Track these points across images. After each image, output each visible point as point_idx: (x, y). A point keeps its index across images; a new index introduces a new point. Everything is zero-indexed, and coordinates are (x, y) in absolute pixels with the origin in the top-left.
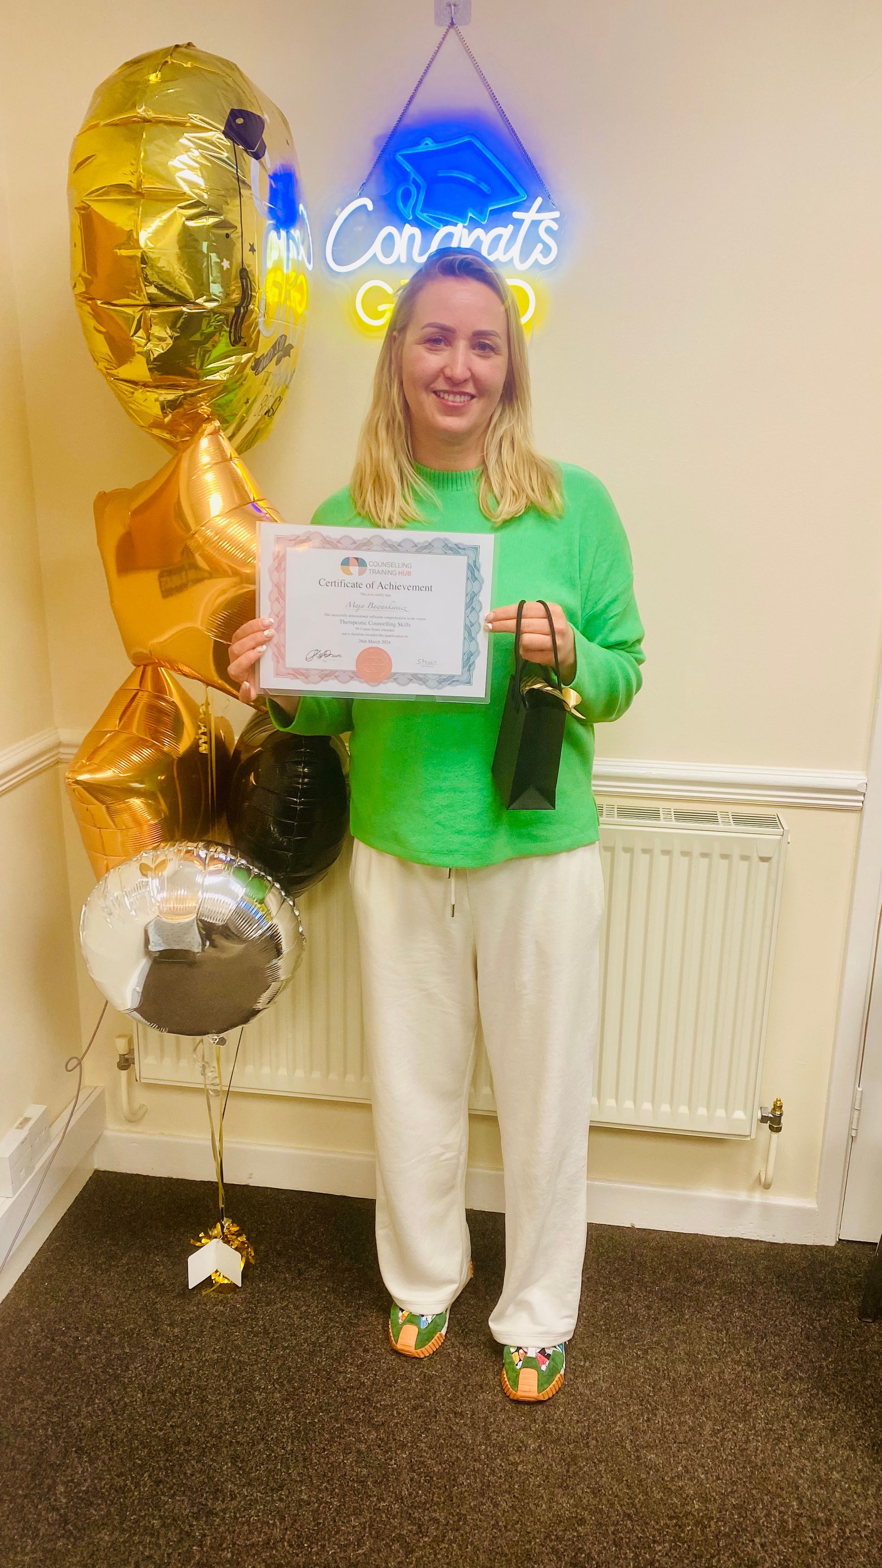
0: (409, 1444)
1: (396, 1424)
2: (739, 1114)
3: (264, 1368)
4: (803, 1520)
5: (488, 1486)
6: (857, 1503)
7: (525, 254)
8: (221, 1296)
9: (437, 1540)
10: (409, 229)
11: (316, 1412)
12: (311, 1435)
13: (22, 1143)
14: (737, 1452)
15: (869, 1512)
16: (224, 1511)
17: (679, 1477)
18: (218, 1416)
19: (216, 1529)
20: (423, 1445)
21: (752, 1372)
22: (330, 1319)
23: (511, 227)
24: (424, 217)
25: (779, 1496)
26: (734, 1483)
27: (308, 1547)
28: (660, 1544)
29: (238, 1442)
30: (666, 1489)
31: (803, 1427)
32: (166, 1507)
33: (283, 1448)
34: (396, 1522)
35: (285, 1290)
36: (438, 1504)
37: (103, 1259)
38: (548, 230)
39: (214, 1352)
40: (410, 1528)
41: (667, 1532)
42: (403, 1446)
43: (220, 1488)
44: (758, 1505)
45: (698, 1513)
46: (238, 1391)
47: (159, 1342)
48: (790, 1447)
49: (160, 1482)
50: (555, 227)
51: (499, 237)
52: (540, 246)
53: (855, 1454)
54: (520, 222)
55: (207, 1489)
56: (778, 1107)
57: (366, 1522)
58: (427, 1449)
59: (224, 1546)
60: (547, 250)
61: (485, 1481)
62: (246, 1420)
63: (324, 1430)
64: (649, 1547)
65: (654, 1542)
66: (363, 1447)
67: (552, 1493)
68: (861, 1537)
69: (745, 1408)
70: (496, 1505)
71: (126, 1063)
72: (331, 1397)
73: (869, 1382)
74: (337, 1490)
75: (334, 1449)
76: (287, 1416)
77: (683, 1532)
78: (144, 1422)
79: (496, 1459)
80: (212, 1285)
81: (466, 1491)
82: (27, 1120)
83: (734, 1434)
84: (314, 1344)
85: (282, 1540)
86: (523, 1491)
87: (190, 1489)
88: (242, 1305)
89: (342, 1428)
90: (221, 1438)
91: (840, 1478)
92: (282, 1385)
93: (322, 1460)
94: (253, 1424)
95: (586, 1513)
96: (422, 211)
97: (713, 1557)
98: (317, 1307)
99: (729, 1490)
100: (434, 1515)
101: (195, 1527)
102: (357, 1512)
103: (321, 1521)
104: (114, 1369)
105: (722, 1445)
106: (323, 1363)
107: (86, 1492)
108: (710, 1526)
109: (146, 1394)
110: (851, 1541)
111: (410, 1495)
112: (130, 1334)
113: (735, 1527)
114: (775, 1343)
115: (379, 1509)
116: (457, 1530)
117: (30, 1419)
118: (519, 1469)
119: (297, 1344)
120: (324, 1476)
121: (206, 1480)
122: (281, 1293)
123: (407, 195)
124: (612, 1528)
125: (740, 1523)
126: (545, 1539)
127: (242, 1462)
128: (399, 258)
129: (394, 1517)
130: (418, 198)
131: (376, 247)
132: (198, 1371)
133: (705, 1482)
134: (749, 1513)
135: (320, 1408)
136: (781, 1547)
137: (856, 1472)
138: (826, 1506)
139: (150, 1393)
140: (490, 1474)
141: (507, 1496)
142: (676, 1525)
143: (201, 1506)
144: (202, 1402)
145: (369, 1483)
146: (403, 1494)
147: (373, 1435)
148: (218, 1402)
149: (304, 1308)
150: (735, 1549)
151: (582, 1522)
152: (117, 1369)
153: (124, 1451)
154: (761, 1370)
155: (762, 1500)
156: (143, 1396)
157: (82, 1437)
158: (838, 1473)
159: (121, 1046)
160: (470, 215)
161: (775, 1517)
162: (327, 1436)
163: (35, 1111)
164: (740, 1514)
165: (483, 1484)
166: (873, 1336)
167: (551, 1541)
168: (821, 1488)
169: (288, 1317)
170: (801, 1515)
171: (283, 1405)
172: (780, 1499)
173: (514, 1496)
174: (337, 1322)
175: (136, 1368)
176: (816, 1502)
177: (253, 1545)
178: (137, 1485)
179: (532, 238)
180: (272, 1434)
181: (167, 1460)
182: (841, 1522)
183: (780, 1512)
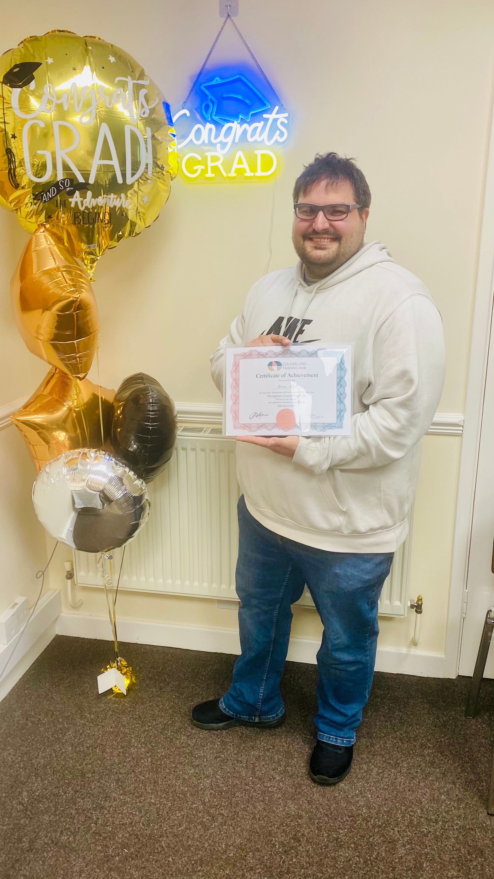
0: (211, 776)
1: (205, 766)
2: (397, 603)
3: (137, 736)
4: (422, 820)
5: (252, 798)
6: (453, 811)
7: (270, 136)
8: (117, 700)
9: (221, 824)
10: (209, 125)
11: (163, 758)
12: (159, 770)
13: (13, 615)
14: (389, 784)
15: (459, 816)
16: (110, 807)
17: (357, 796)
18: (111, 759)
19: (105, 816)
20: (219, 776)
21: (402, 743)
22: (175, 712)
23: (262, 123)
24: (216, 118)
25: (411, 807)
26: (386, 800)
27: (153, 826)
28: (342, 830)
29: (120, 773)
30: (348, 802)
31: (427, 772)
32: (80, 804)
33: (144, 776)
34: (200, 815)
35: (152, 697)
36: (224, 806)
37: (56, 680)
38: (282, 123)
39: (111, 728)
40: (208, 818)
41: (347, 824)
42: (207, 777)
43: (108, 795)
44: (398, 811)
45: (365, 815)
46: (122, 747)
47: (83, 722)
48: (419, 782)
49: (77, 791)
50: (286, 121)
51: (256, 128)
52: (278, 132)
53: (455, 786)
54: (266, 120)
55: (102, 796)
56: (420, 599)
57: (185, 814)
58: (220, 778)
59: (108, 824)
60: (282, 134)
61: (251, 795)
62: (125, 762)
63: (166, 768)
64: (337, 831)
65: (339, 828)
66: (186, 777)
67: (286, 802)
68: (454, 829)
69: (396, 762)
70: (255, 808)
71: (70, 576)
72: (171, 751)
73: (467, 750)
74: (170, 798)
75: (171, 777)
76: (147, 761)
77: (355, 823)
78: (71, 761)
79: (257, 784)
80: (113, 693)
81: (239, 800)
82: (16, 604)
83: (389, 775)
84: (165, 724)
85: (139, 822)
86: (270, 801)
87: (93, 795)
88: (128, 704)
89: (176, 767)
90: (111, 771)
91: (445, 798)
92: (146, 745)
93: (164, 783)
94: (129, 764)
95: (304, 813)
96: (215, 115)
97: (371, 837)
98: (168, 706)
99: (383, 803)
100: (221, 812)
101: (94, 815)
102: (180, 810)
103: (161, 813)
104: (58, 735)
105: (382, 780)
106: (169, 734)
107: (38, 796)
108: (371, 821)
109: (74, 748)
110: (448, 831)
111: (209, 801)
112: (67, 718)
113: (384, 822)
114: (417, 729)
115: (192, 808)
116: (233, 820)
117: (12, 759)
118: (270, 789)
119: (156, 724)
120: (164, 791)
121: (102, 791)
122: (150, 698)
123: (207, 107)
124: (317, 821)
125: (388, 821)
126: (280, 825)
127: (121, 782)
128: (204, 141)
129: (200, 812)
130: (213, 108)
131: (192, 136)
132: (102, 737)
133: (370, 799)
134: (393, 815)
135: (165, 757)
136: (408, 833)
137: (455, 796)
138: (436, 813)
139: (76, 747)
140: (253, 792)
141: (262, 803)
142: (352, 820)
143: (98, 804)
144: (103, 752)
145: (188, 795)
146: (206, 801)
147: (193, 771)
148: (112, 753)
149: (161, 706)
150: (383, 833)
151: (301, 817)
152: (60, 735)
153: (60, 776)
154: (407, 742)
155: (401, 809)
156: (72, 749)
157: (38, 768)
158: (444, 796)
159: (67, 566)
160: (241, 117)
161: (407, 817)
162: (168, 771)
163: (20, 600)
164: (388, 816)
165: (249, 797)
166: (472, 726)
167: (283, 826)
168: (434, 804)
169: (152, 710)
170: (421, 817)
171: (146, 755)
172: (411, 809)
173: (265, 803)
174: (179, 714)
175: (69, 735)
176: (431, 811)
177: (123, 824)
178: (65, 793)
179: (274, 128)
180: (139, 769)
181: (82, 781)
182: (443, 821)
183: (410, 815)
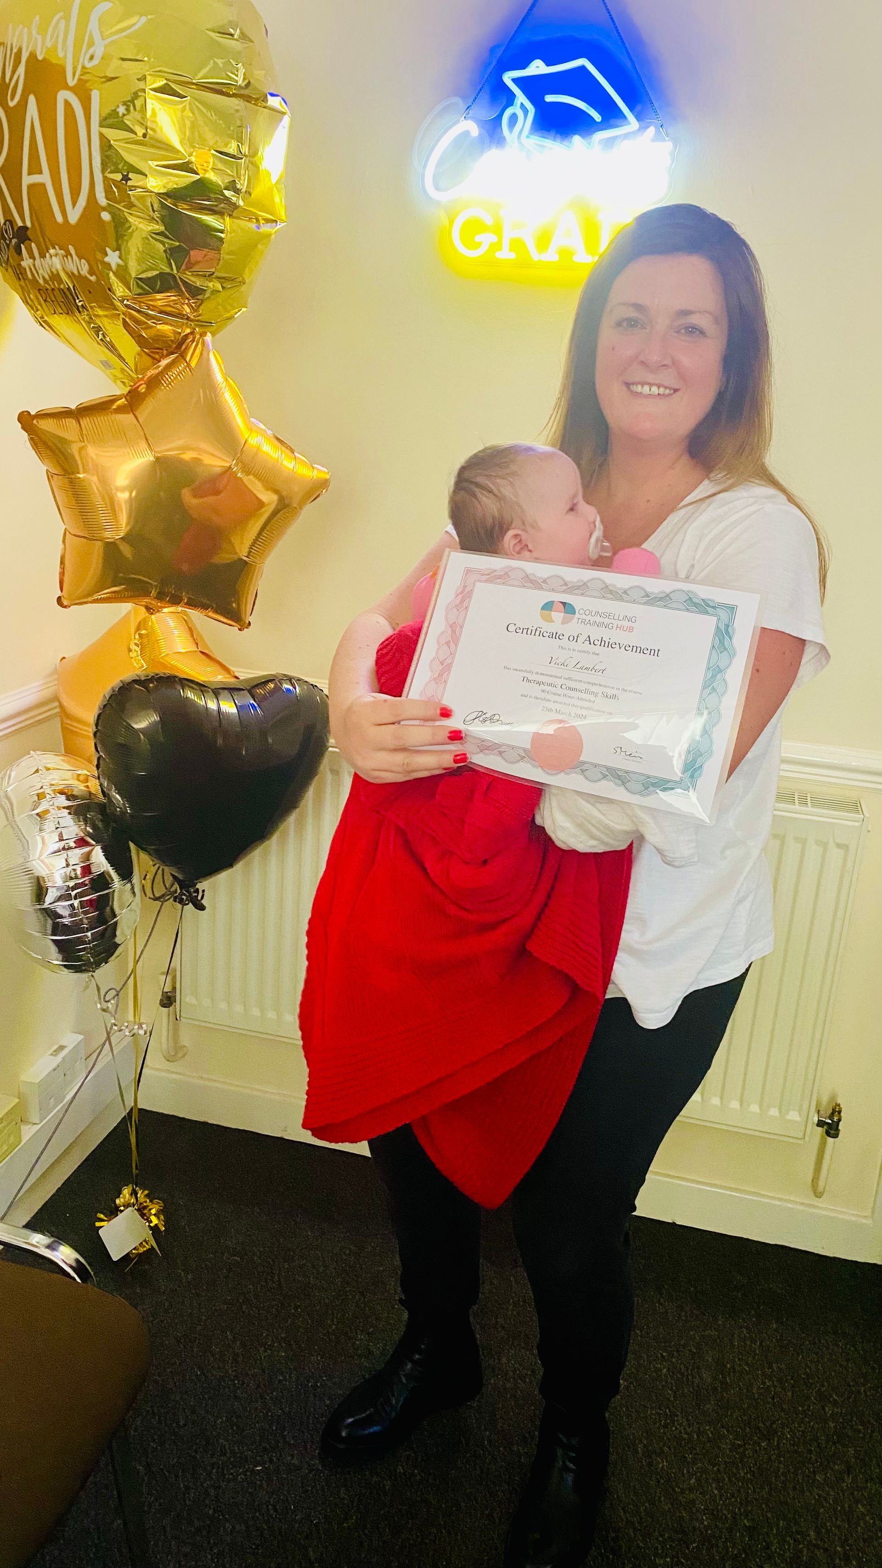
2: (794, 1116)
13: (54, 1070)
17: (691, 1490)
24: (528, 143)
44: (772, 1530)
56: (836, 1111)
65: (656, 1555)
71: (169, 1001)
76: (290, 1376)
82: (62, 1048)
105: (741, 1461)
116: (449, 1516)
119: (309, 1305)
121: (198, 1432)
127: (237, 1417)
130: (525, 123)
132: (206, 1319)
133: (718, 1498)
134: (761, 1537)
138: (846, 1540)
140: (491, 1462)
142: (681, 1539)
143: (189, 1458)
154: (793, 1387)
155: (778, 1526)
158: (863, 1506)
159: (162, 984)
161: (789, 1545)
162: (328, 1402)
163: (71, 1041)
164: (751, 1538)
168: (843, 1521)
171: (287, 1364)
172: (797, 1527)
176: (835, 1535)
180: (272, 1393)
183: (795, 1540)
